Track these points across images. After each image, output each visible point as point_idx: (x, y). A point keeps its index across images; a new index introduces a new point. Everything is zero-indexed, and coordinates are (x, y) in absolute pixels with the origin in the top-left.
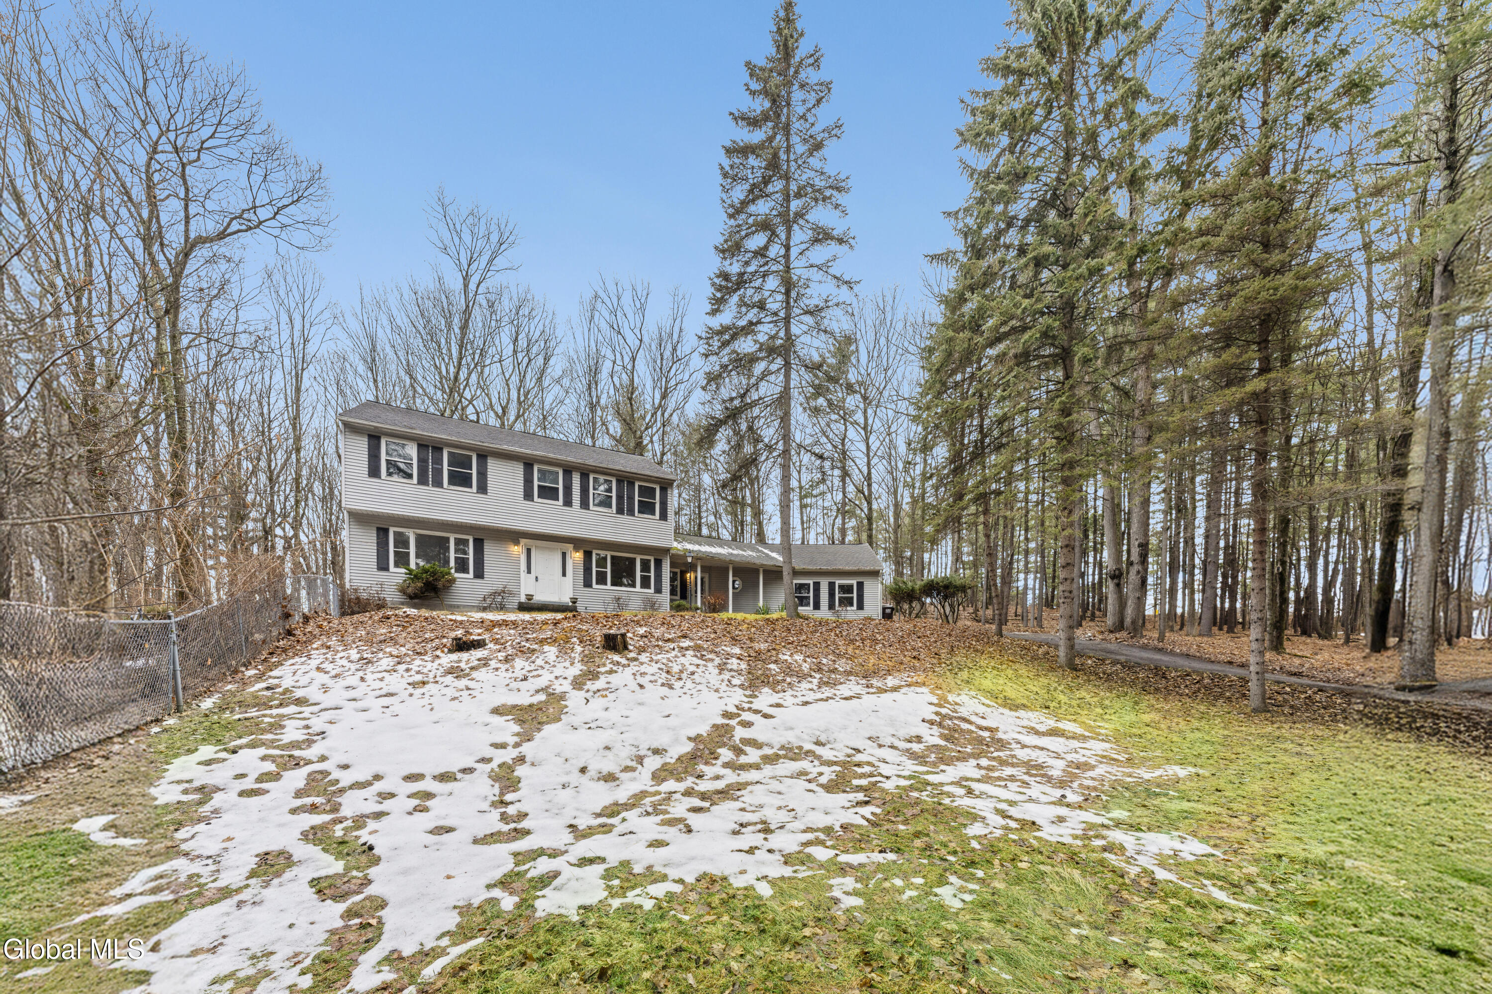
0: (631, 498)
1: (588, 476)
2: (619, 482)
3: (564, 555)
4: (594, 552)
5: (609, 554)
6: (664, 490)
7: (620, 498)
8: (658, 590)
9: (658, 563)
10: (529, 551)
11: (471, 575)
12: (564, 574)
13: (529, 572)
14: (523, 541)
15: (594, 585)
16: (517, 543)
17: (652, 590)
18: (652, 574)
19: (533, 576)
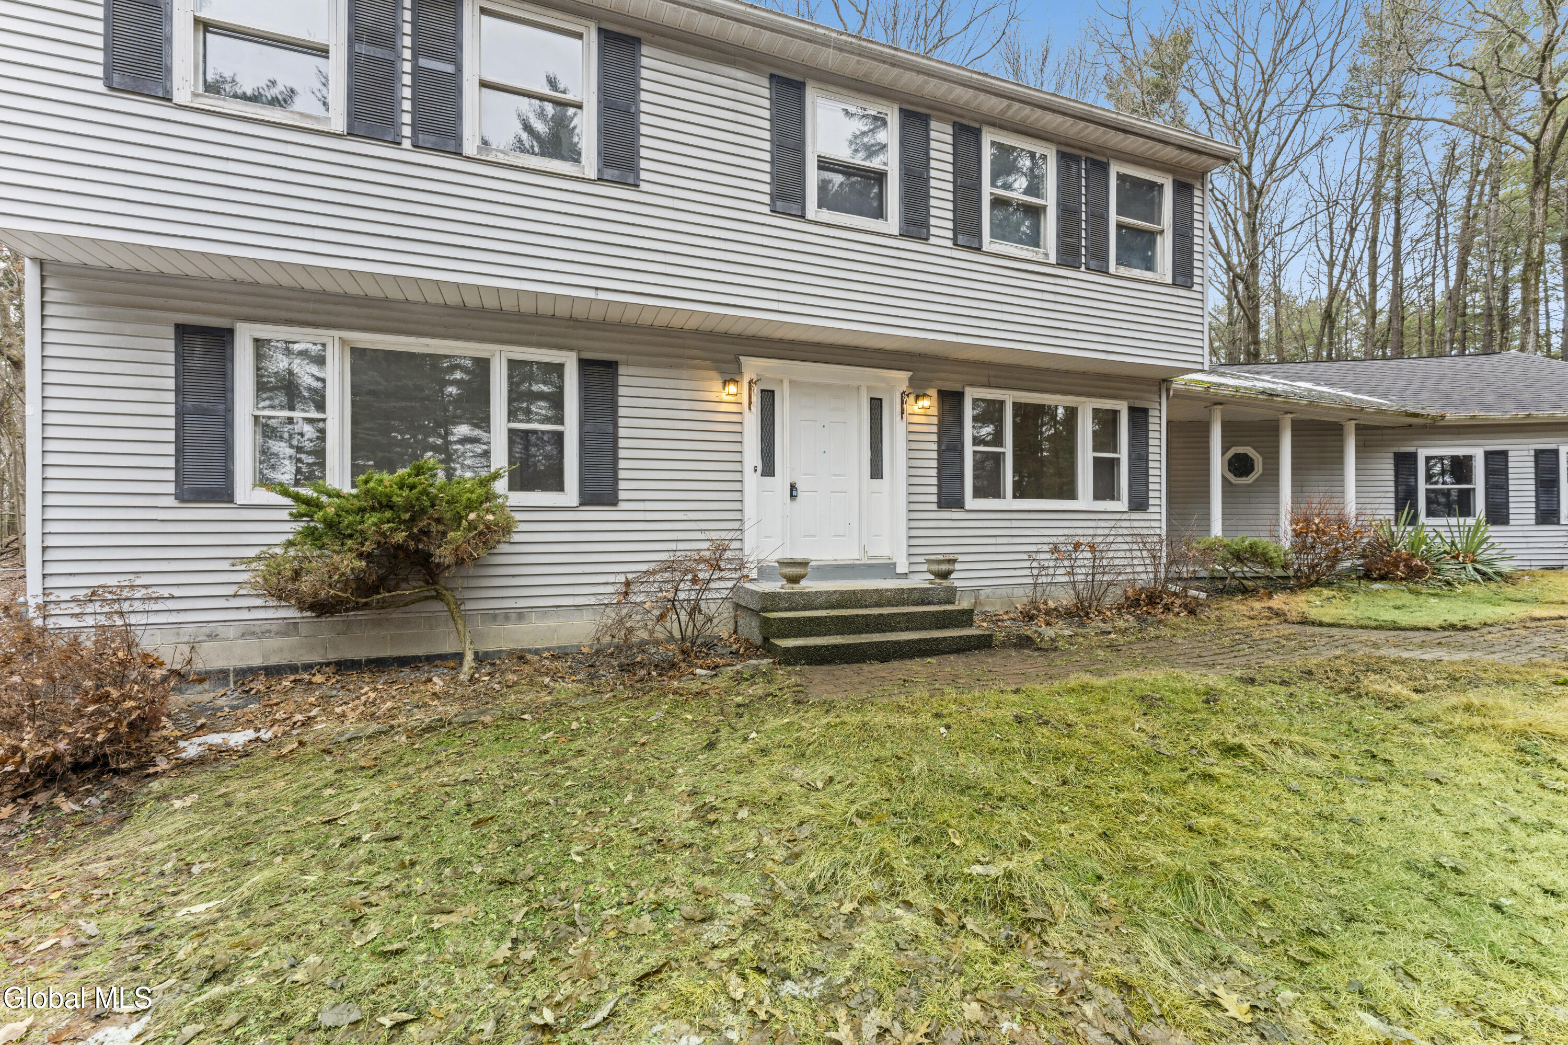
0: (1099, 218)
1: (976, 134)
2: (1066, 159)
3: (876, 405)
4: (971, 394)
5: (1009, 398)
6: (1183, 189)
7: (1067, 213)
8: (1139, 503)
9: (1139, 417)
10: (768, 397)
11: (571, 493)
12: (876, 472)
13: (768, 469)
14: (752, 367)
15: (970, 502)
16: (731, 376)
17: (1122, 504)
18: (1123, 454)
19: (780, 482)
